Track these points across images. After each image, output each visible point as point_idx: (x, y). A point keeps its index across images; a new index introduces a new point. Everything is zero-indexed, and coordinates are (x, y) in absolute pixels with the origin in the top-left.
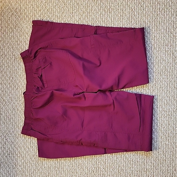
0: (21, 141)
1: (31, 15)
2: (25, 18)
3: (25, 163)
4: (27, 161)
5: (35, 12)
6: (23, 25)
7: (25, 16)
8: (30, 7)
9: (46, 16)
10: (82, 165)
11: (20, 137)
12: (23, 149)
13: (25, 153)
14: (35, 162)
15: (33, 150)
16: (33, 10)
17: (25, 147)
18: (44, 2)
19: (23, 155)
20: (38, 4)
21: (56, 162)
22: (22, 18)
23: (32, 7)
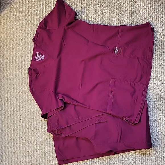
0: (5, 142)
1: (10, 44)
2: (6, 46)
3: (8, 159)
4: (9, 157)
5: (13, 42)
6: (4, 52)
7: (6, 45)
8: (9, 38)
9: (20, 44)
10: (50, 160)
11: (4, 139)
12: (6, 148)
13: (8, 151)
14: (15, 158)
15: (13, 149)
16: (11, 41)
17: (8, 147)
18: (19, 33)
19: (6, 153)
20: (14, 35)
21: (31, 158)
22: (3, 47)
23: (10, 38)
